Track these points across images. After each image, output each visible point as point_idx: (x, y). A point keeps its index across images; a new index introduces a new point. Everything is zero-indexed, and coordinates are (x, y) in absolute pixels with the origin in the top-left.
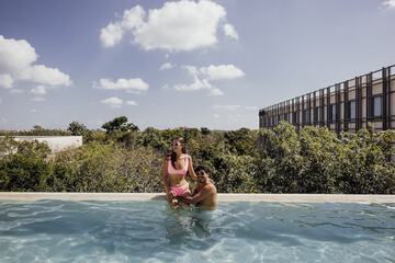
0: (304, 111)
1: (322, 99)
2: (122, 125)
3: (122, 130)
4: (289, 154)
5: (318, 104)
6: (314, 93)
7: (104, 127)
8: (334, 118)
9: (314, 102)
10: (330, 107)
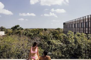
0: (78, 24)
1: (83, 20)
2: (18, 28)
3: (18, 30)
4: (71, 43)
5: (82, 22)
6: (81, 18)
7: (12, 28)
8: (87, 26)
9: (81, 21)
10: (86, 23)
